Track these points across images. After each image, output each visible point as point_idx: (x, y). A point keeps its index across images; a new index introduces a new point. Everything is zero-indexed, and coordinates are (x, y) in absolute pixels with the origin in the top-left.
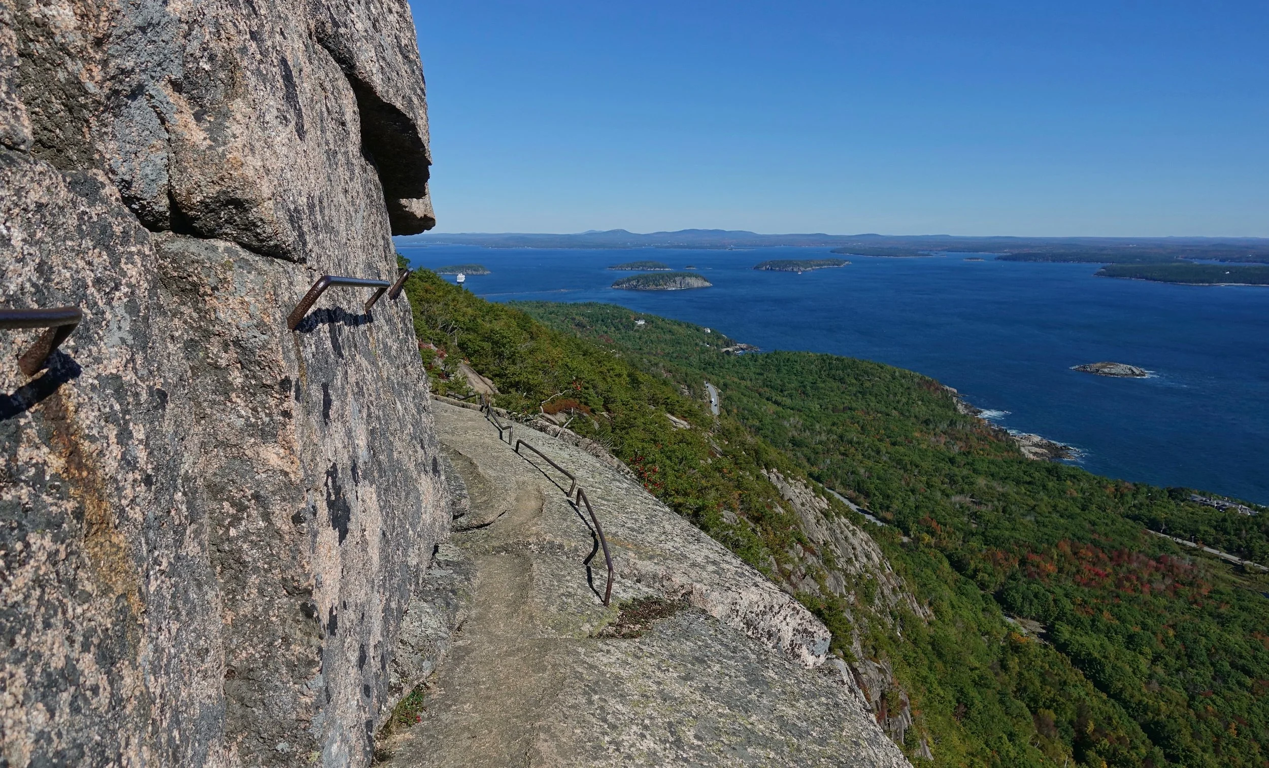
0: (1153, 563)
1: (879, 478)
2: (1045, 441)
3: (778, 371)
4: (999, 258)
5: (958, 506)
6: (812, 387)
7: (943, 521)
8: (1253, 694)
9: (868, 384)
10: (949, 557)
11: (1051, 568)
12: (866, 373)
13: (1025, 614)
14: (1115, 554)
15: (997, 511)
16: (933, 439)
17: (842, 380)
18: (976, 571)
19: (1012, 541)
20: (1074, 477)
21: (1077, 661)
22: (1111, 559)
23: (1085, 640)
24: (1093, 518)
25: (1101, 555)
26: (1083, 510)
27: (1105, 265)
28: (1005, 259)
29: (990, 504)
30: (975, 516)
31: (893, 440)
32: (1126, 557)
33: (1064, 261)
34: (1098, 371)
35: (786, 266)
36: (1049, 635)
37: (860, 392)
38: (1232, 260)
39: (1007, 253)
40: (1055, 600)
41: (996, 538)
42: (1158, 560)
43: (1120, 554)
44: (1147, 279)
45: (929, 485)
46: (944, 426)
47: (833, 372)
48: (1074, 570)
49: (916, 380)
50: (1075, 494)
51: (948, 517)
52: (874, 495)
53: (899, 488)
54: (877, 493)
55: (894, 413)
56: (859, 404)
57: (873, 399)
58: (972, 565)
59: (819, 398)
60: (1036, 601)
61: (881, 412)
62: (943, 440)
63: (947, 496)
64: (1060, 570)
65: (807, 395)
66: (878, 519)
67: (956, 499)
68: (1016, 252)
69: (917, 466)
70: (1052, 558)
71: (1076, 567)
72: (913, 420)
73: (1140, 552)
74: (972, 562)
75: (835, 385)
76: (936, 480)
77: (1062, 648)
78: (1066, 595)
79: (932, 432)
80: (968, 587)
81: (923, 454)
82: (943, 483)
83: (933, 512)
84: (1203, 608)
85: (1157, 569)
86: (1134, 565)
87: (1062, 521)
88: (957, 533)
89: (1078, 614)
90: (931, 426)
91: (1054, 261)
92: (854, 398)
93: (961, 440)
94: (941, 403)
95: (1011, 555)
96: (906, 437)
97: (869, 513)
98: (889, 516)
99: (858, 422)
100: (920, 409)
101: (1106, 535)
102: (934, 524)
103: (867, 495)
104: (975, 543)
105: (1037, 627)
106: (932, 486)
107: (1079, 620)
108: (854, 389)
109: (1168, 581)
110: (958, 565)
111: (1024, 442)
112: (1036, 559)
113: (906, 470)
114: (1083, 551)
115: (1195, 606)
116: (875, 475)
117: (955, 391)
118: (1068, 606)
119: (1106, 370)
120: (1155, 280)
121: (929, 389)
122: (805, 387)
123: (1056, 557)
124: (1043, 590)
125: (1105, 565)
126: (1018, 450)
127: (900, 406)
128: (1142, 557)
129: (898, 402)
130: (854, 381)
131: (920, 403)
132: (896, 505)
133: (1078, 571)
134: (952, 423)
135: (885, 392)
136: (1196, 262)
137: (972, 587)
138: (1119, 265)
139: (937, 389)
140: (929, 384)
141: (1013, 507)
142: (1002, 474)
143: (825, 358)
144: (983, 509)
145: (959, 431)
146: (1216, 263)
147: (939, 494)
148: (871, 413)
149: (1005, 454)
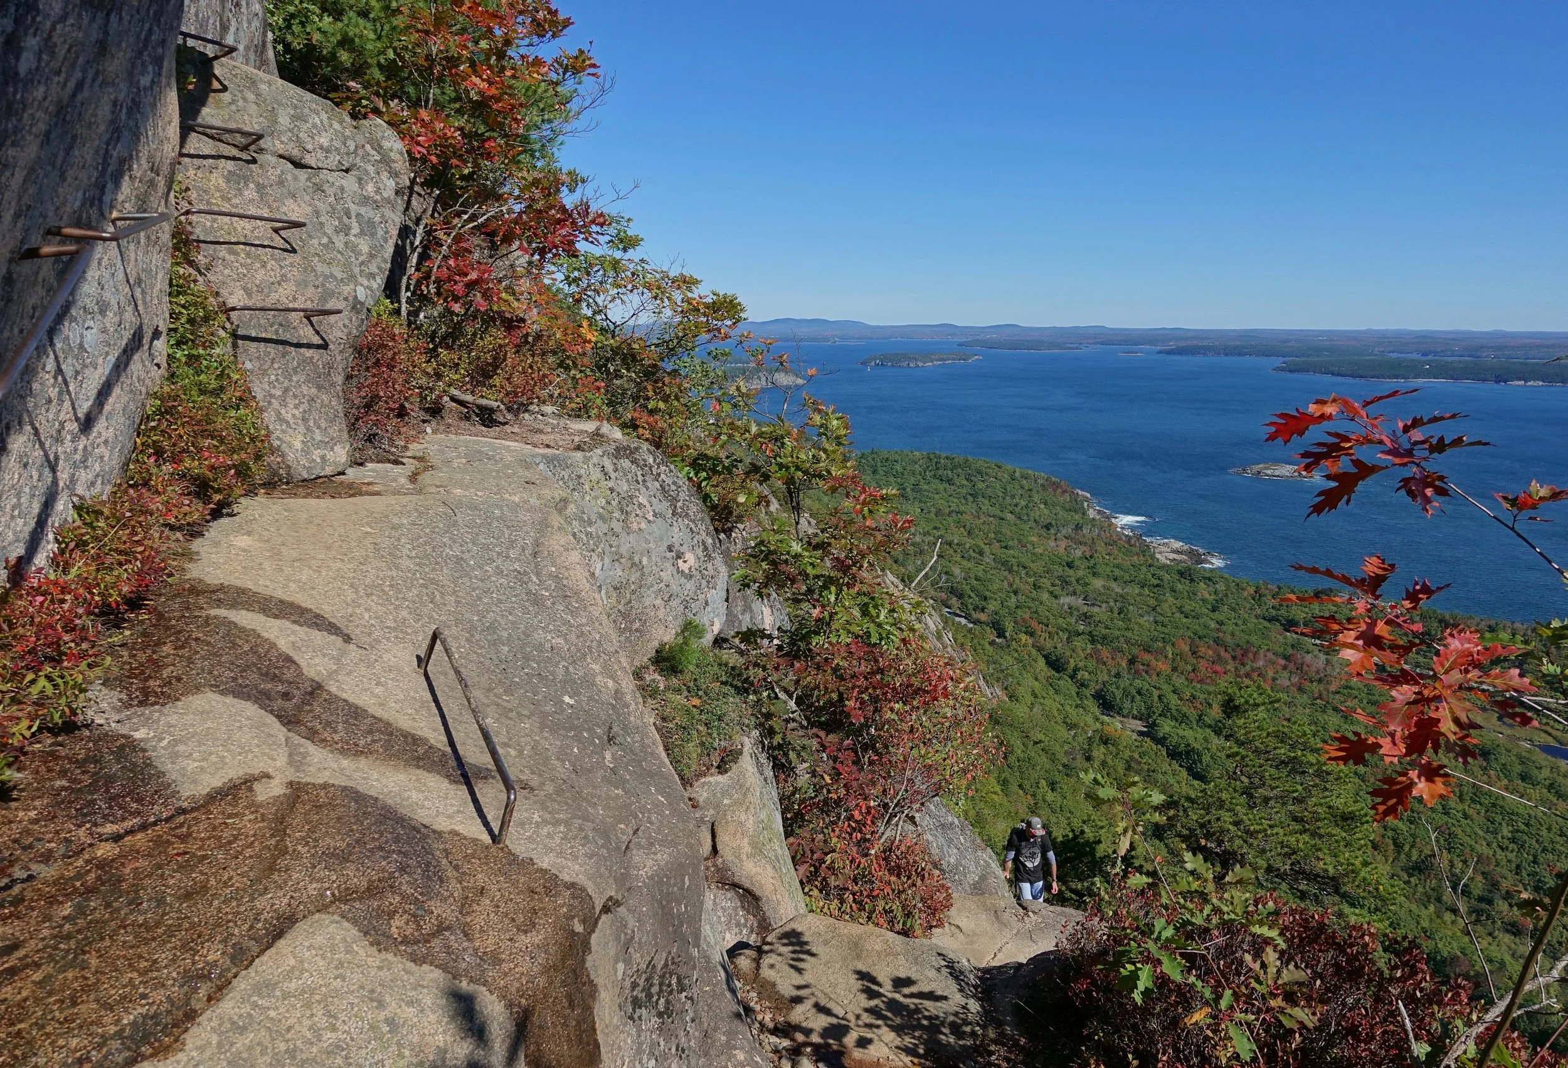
0: (1283, 662)
1: (976, 579)
2: (1186, 547)
3: (874, 472)
4: (1160, 352)
5: (1066, 607)
6: (913, 490)
7: (1045, 621)
8: (1363, 781)
9: (981, 485)
10: (1046, 657)
11: (1164, 667)
12: (979, 472)
13: (1125, 712)
14: (1239, 652)
15: (1112, 611)
16: (1053, 544)
17: (950, 481)
18: (1076, 670)
19: (1122, 640)
20: (1210, 579)
21: (1174, 754)
22: (1234, 658)
23: (1188, 734)
24: (1222, 618)
25: (1222, 653)
26: (1213, 611)
27: (1287, 359)
28: (1169, 352)
29: (1104, 605)
30: (1085, 617)
31: (1004, 544)
32: (1251, 655)
33: (1239, 355)
34: (1259, 473)
35: (900, 361)
36: (1151, 732)
37: (971, 495)
38: (1436, 353)
39: (1172, 345)
40: (1159, 697)
41: (1104, 637)
42: (1287, 658)
43: (1245, 653)
44: (1333, 374)
45: (1036, 587)
46: (1068, 530)
47: (940, 472)
48: (1190, 668)
49: (1040, 481)
50: (1207, 596)
51: (1051, 617)
52: (970, 597)
53: (1000, 590)
54: (972, 595)
55: (1010, 517)
56: (971, 508)
57: (986, 502)
58: (1072, 664)
59: (921, 502)
60: (1138, 698)
61: (994, 516)
62: (1063, 544)
63: (1056, 597)
64: (1174, 669)
65: (907, 499)
66: (970, 622)
67: (1066, 600)
68: (1184, 344)
69: (1025, 568)
70: (1166, 657)
71: (1193, 665)
72: (1032, 524)
73: (1268, 650)
74: (1072, 661)
75: (941, 487)
76: (1045, 582)
77: (1161, 741)
78: (1174, 692)
79: (1053, 538)
80: (1061, 682)
81: (1036, 557)
82: (1053, 585)
83: (1036, 612)
84: (1328, 702)
85: (1285, 668)
86: (1261, 663)
87: (1185, 620)
88: (1061, 633)
89: (1185, 709)
90: (1052, 531)
91: (1226, 355)
92: (963, 501)
93: (1085, 544)
94: (1067, 506)
95: (1119, 655)
96: (1020, 541)
97: (961, 616)
98: (983, 617)
99: (964, 527)
100: (1042, 512)
101: (1233, 634)
102: (1034, 624)
103: (960, 596)
104: (1079, 643)
105: (1139, 725)
106: (1039, 587)
107: (1184, 715)
108: (964, 491)
109: (1295, 679)
110: (1055, 664)
111: (1162, 548)
112: (1147, 657)
113: (1010, 571)
114: (1203, 650)
115: (1318, 701)
116: (973, 576)
117: (1088, 495)
118: (1174, 700)
119: (1269, 472)
120: (1343, 376)
121: (1055, 491)
122: (904, 489)
123: (1170, 656)
124: (1147, 686)
125: (1226, 663)
126: (1153, 557)
127: (1017, 510)
128: (1270, 655)
129: (1016, 505)
130: (965, 482)
131: (1042, 506)
132: (992, 606)
133: (1193, 670)
134: (1078, 527)
135: (1001, 494)
136: (1394, 355)
137: (1066, 684)
138: (1303, 359)
139: (1065, 491)
140: (1056, 486)
141: (1131, 608)
142: (1127, 577)
143: (932, 456)
144: (1096, 609)
145: (1084, 536)
146: (1418, 357)
147: (1045, 596)
148: (982, 516)
149: (1135, 558)
